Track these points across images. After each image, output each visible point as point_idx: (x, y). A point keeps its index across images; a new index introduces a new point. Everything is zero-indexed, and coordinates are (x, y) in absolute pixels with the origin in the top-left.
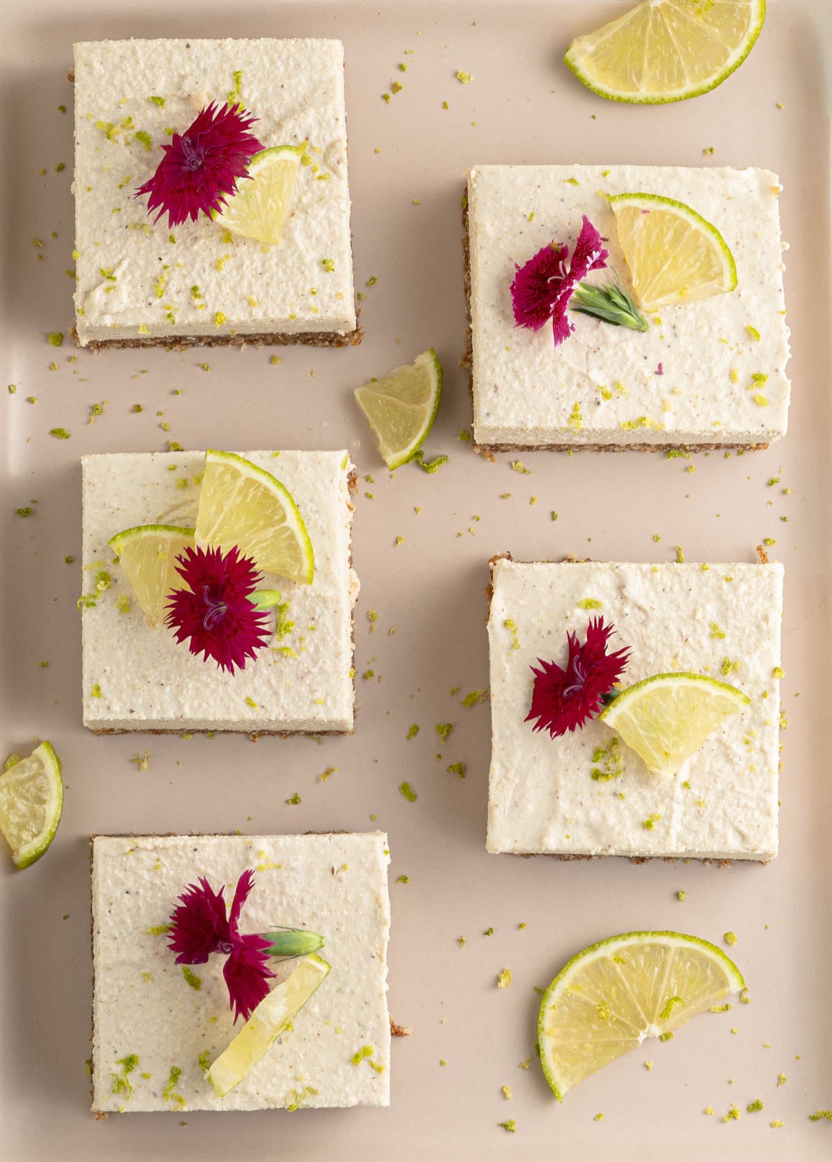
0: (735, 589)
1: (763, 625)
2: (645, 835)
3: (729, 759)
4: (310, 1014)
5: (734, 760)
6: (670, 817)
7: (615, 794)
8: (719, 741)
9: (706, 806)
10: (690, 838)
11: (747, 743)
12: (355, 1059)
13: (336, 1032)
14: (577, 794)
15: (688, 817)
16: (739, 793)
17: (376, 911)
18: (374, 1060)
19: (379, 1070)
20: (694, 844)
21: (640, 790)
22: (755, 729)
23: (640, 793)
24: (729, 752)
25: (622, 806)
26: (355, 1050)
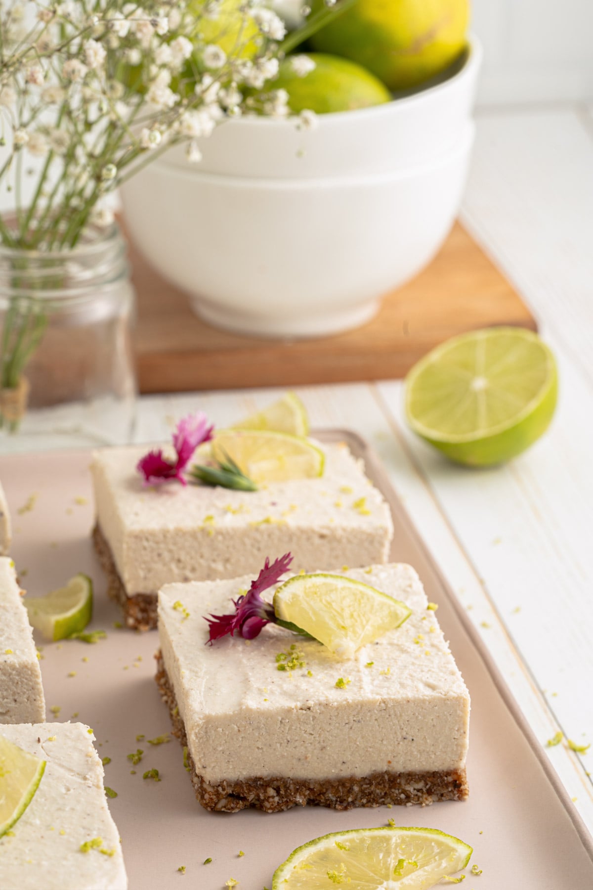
0: (376, 575)
1: (409, 589)
2: (339, 692)
3: (403, 651)
4: (31, 824)
5: (409, 650)
6: (360, 680)
7: (303, 676)
8: (391, 644)
9: (392, 674)
10: (384, 691)
11: (417, 643)
12: (83, 850)
13: (60, 834)
14: (267, 679)
15: (376, 682)
16: (419, 665)
17: (87, 761)
18: (105, 849)
19: (110, 855)
20: (388, 694)
21: (326, 672)
22: (421, 635)
23: (327, 673)
24: (402, 647)
25: (312, 680)
26: (82, 843)
